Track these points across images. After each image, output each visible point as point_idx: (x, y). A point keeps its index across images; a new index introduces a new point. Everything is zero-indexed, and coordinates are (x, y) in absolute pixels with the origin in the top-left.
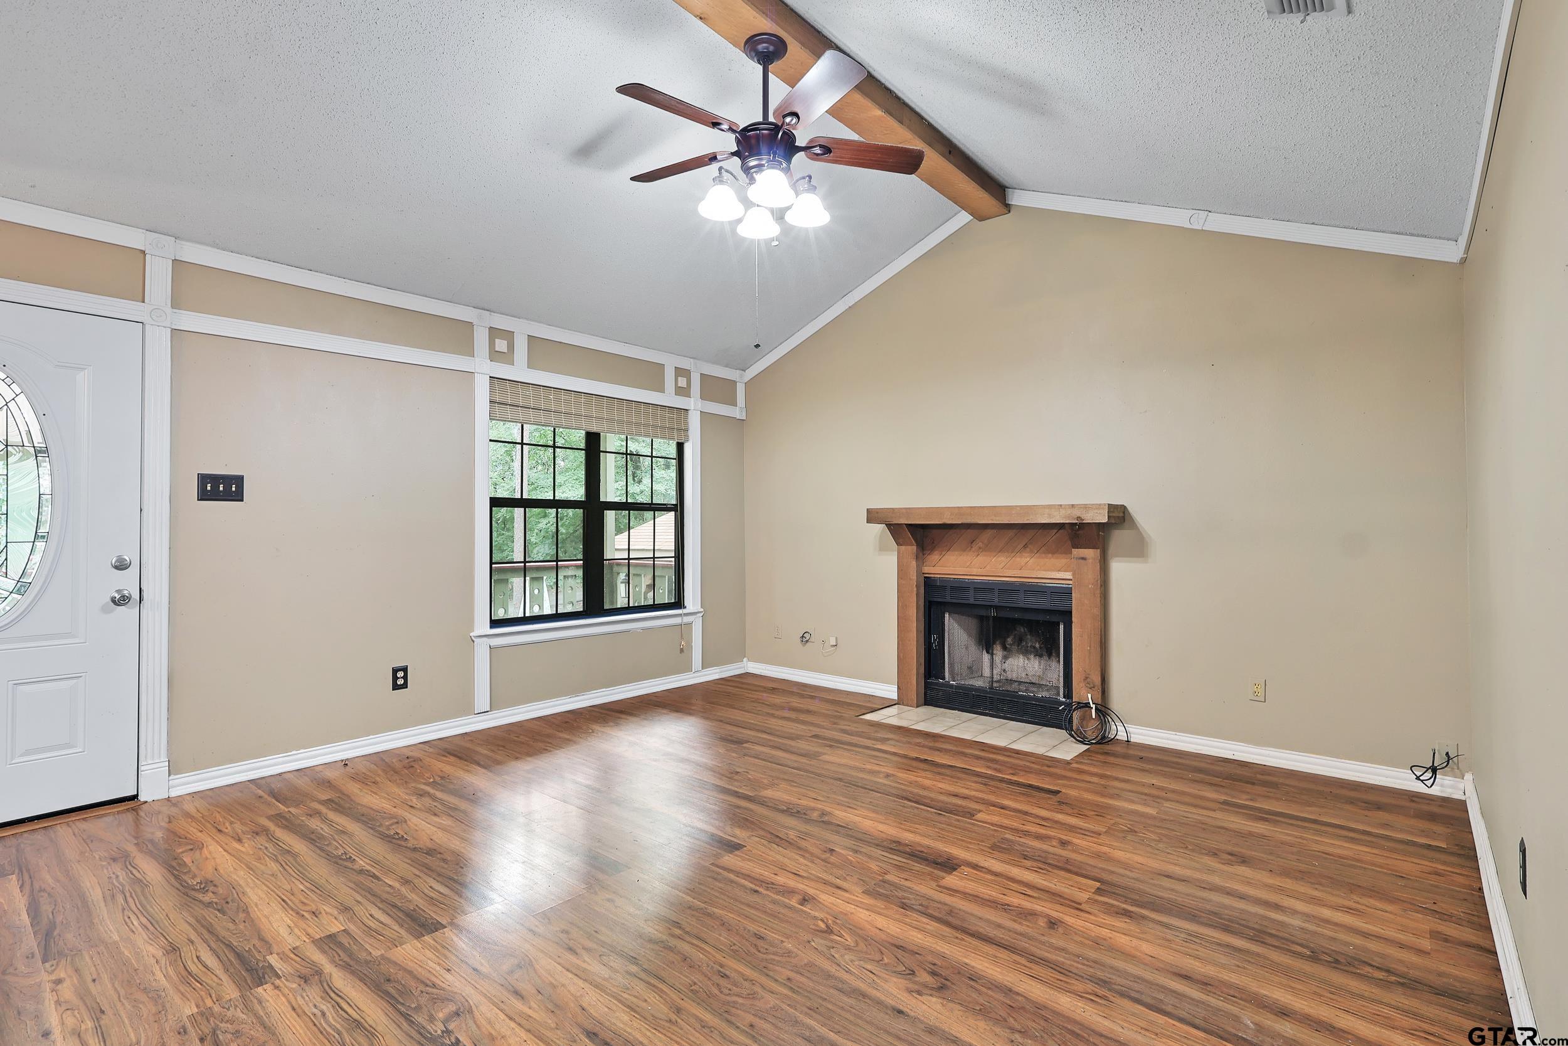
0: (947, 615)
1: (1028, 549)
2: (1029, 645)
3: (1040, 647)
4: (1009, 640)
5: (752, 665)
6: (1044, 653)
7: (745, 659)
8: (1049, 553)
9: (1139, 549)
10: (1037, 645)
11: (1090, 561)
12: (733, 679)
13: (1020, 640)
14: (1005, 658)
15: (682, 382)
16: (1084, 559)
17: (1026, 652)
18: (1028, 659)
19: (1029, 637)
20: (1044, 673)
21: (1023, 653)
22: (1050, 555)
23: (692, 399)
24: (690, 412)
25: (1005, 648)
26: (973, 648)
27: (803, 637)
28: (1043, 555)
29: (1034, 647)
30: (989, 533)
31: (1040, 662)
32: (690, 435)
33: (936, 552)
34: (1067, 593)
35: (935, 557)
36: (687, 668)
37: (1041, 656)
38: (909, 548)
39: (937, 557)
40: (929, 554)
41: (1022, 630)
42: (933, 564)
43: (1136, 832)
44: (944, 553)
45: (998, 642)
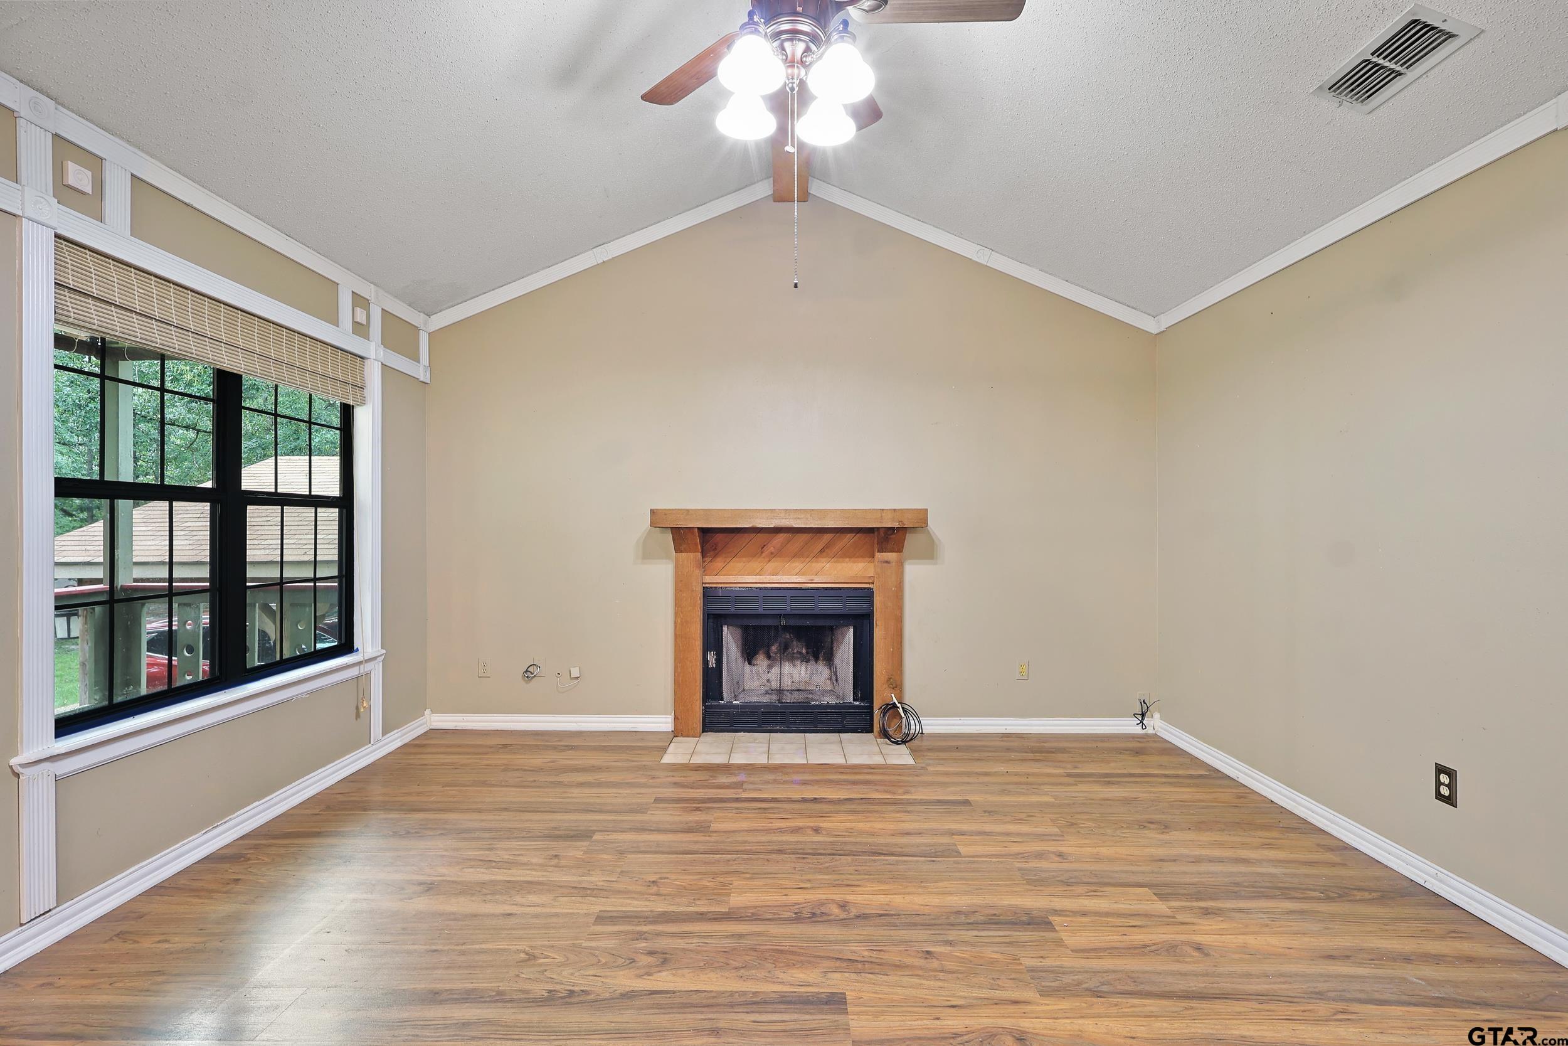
0: (725, 629)
1: (824, 554)
2: (795, 651)
3: (807, 653)
4: (774, 648)
5: (437, 718)
6: (811, 658)
7: (428, 712)
8: (846, 557)
9: (930, 553)
10: (804, 651)
11: (894, 564)
12: (417, 742)
13: (785, 647)
14: (770, 667)
15: (361, 316)
16: (887, 562)
17: (792, 659)
18: (794, 665)
19: (795, 643)
20: (811, 678)
21: (788, 660)
22: (848, 559)
23: (373, 344)
24: (367, 362)
25: (769, 657)
26: (740, 660)
27: (527, 671)
28: (841, 560)
29: (800, 653)
30: (781, 538)
31: (806, 668)
32: (366, 395)
33: (719, 559)
34: (867, 595)
35: (719, 563)
36: (363, 739)
37: (808, 661)
38: (691, 555)
39: (720, 564)
40: (711, 561)
41: (788, 637)
42: (715, 573)
43: (1076, 824)
44: (728, 560)
45: (761, 652)
